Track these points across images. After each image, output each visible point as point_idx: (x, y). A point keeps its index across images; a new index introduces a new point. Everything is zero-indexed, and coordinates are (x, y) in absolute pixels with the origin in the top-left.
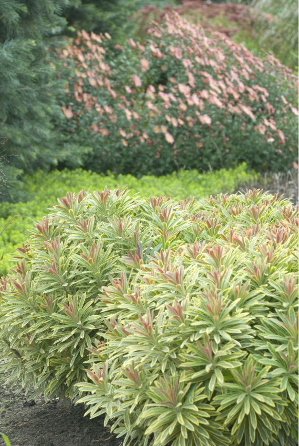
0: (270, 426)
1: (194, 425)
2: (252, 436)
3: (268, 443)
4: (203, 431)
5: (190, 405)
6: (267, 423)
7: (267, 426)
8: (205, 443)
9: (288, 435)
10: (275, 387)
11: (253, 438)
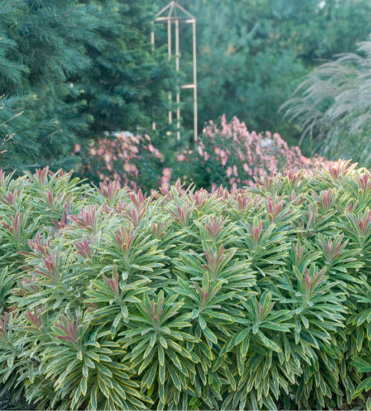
0: (180, 365)
1: (94, 361)
2: (162, 377)
3: (180, 388)
4: (106, 371)
5: (93, 342)
6: (176, 362)
7: (177, 365)
8: (109, 385)
9: (205, 384)
10: (185, 321)
11: (162, 380)
